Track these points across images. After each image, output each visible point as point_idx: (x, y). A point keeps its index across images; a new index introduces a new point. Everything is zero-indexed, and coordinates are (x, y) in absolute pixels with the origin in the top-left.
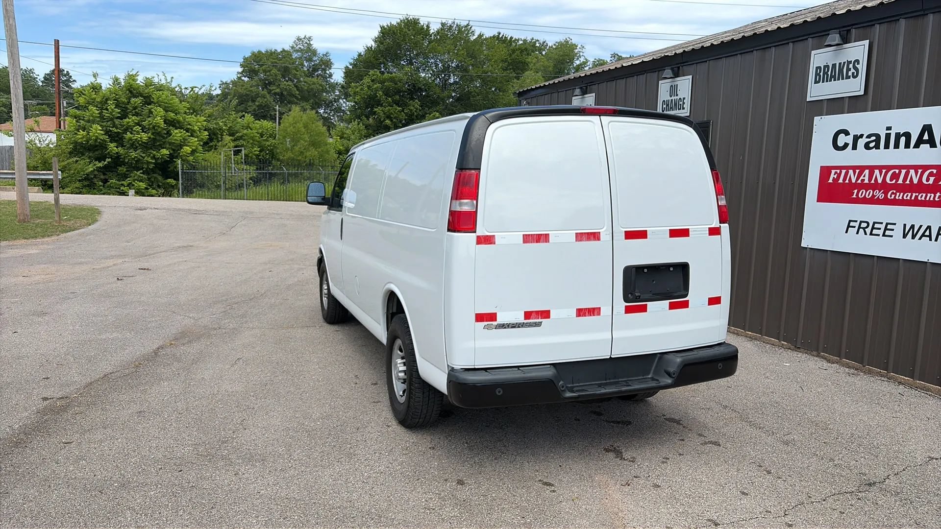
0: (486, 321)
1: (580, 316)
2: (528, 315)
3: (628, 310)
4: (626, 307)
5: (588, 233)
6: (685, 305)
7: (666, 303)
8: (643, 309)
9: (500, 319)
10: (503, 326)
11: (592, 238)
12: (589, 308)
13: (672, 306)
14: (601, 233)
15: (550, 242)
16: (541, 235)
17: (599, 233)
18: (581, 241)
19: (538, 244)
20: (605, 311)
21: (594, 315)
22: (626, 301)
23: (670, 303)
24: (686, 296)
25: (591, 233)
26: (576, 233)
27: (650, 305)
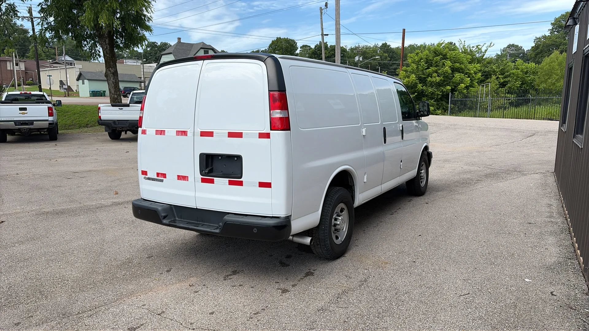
0: (145, 175)
1: (179, 180)
2: (158, 174)
3: (203, 181)
4: (202, 178)
5: (182, 131)
6: (241, 184)
7: (227, 180)
8: (212, 182)
9: (149, 175)
10: (149, 179)
11: (183, 134)
12: (183, 176)
13: (231, 183)
14: (188, 132)
15: (166, 135)
16: (162, 130)
17: (187, 131)
18: (178, 135)
19: (161, 136)
20: (191, 179)
21: (185, 180)
22: (202, 175)
23: (229, 180)
24: (241, 177)
25: (183, 131)
26: (177, 131)
27: (216, 179)
